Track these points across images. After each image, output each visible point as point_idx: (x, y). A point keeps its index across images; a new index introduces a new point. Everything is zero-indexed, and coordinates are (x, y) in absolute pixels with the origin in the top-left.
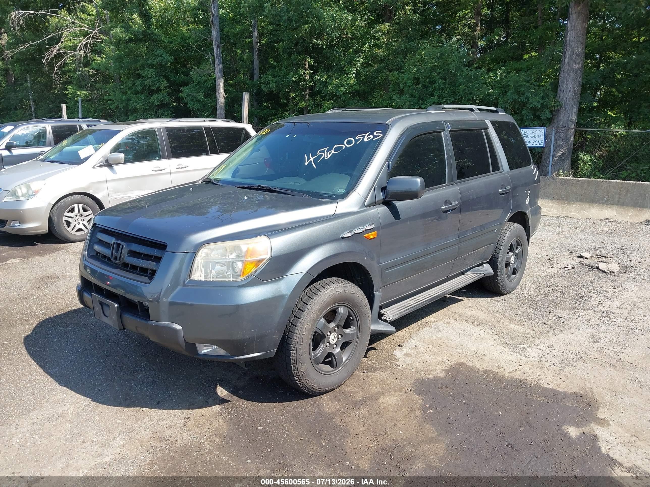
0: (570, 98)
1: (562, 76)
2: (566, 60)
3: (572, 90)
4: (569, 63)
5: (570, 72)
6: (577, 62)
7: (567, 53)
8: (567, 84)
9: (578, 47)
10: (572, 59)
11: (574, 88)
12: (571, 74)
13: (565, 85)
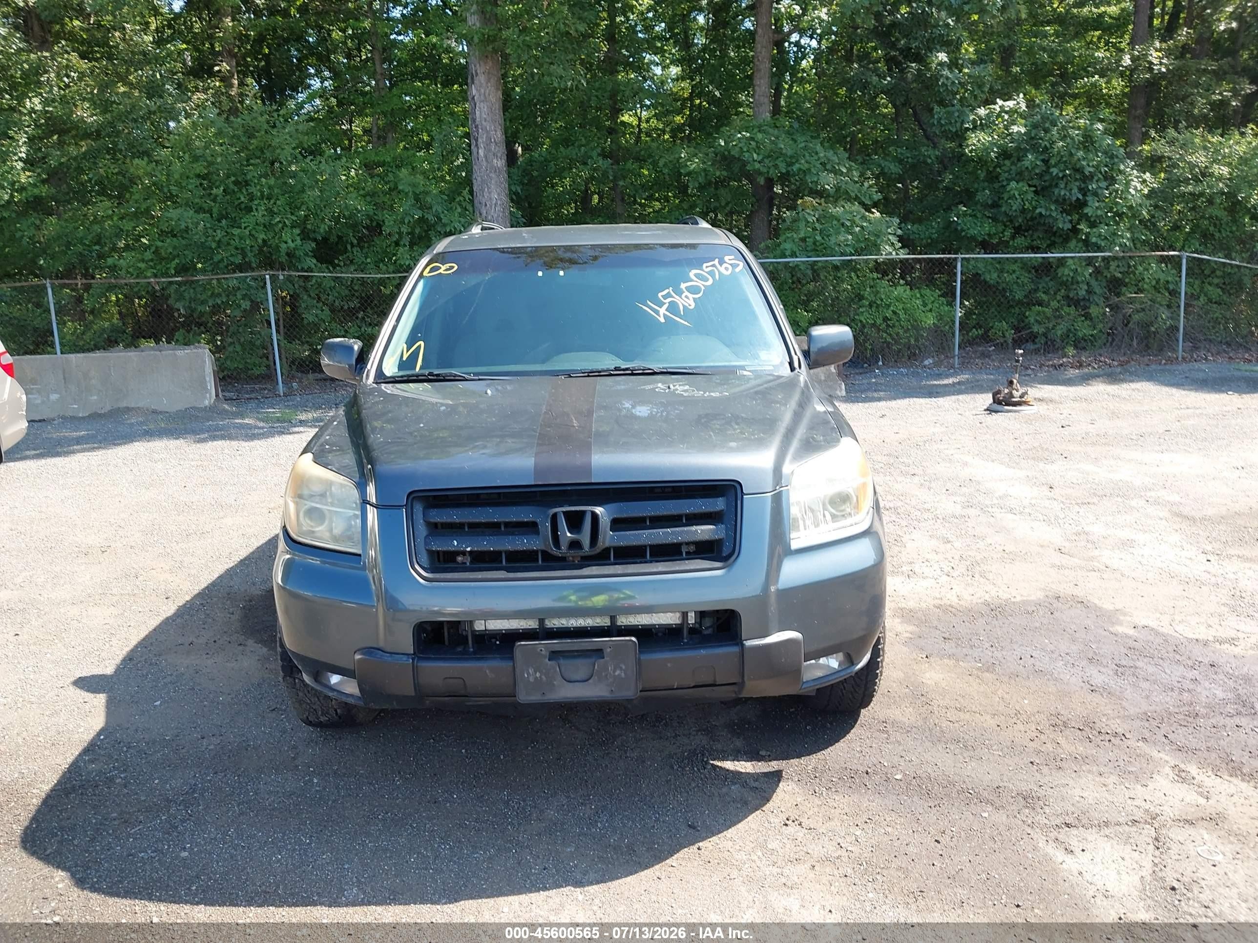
0: (498, 216)
1: (479, 179)
2: (481, 152)
3: (499, 202)
4: (486, 157)
5: (491, 172)
6: (499, 155)
7: (480, 140)
8: (490, 193)
9: (496, 131)
10: (490, 150)
11: (501, 199)
12: (493, 175)
13: (486, 195)
